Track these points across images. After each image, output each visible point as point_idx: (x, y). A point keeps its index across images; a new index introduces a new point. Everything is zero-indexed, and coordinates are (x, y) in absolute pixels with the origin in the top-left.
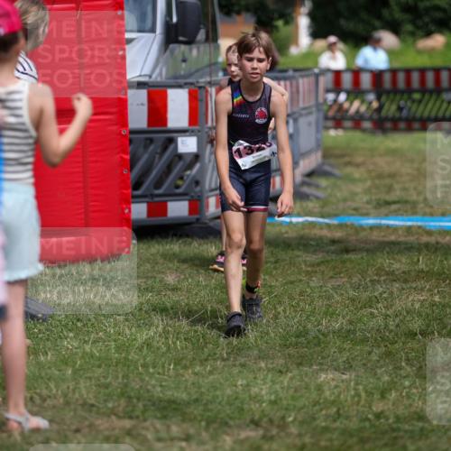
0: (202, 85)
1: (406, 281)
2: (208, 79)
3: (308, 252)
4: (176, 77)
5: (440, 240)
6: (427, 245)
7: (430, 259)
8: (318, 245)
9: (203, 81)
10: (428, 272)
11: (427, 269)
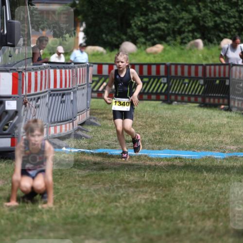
0: (21, 70)
1: (137, 187)
2: (24, 67)
3: (80, 169)
4: (5, 66)
5: (157, 164)
6: (150, 166)
7: (151, 175)
8: (86, 165)
9: (21, 68)
10: (150, 182)
11: (149, 180)
